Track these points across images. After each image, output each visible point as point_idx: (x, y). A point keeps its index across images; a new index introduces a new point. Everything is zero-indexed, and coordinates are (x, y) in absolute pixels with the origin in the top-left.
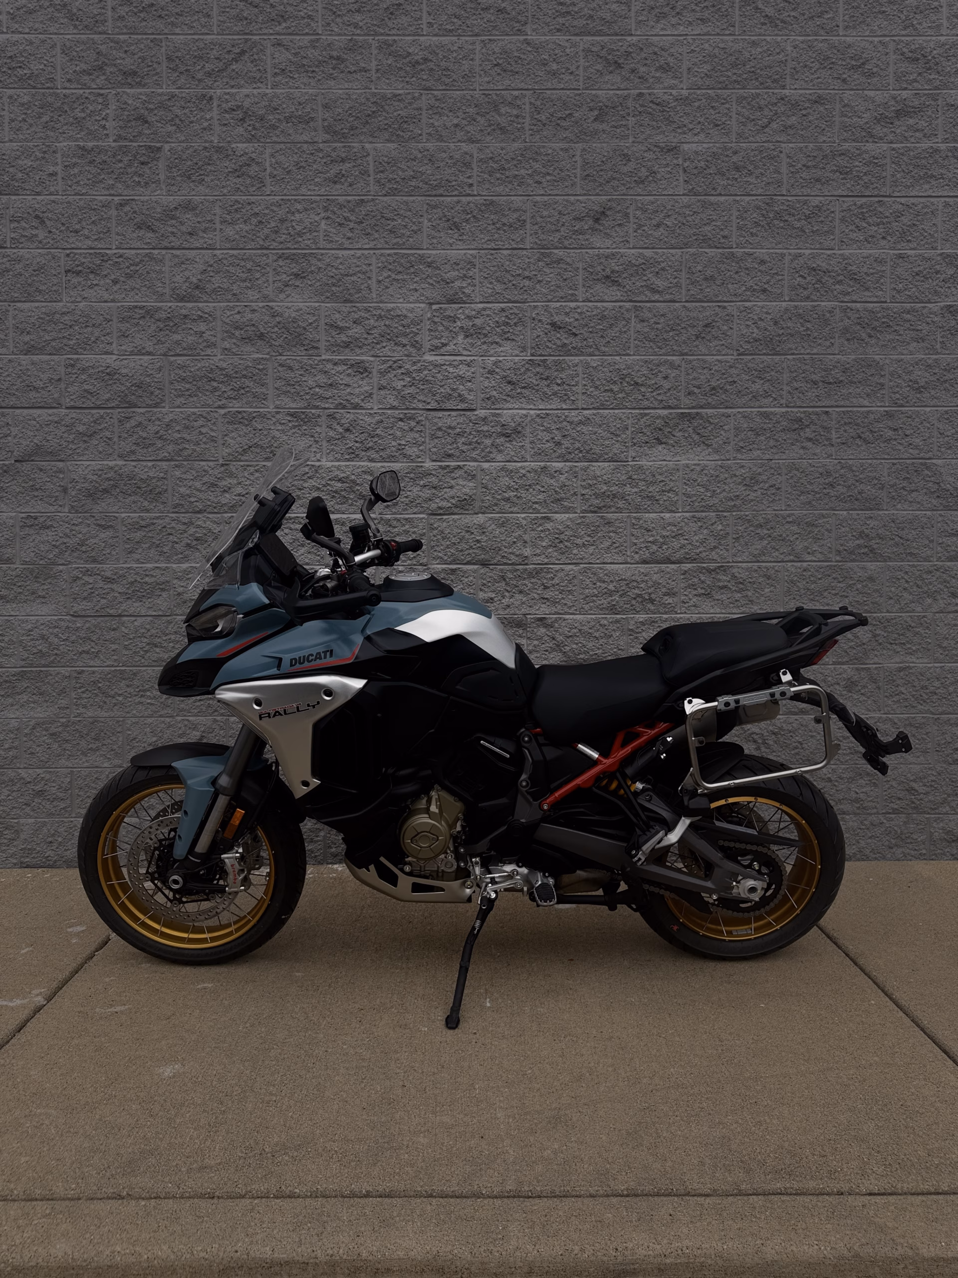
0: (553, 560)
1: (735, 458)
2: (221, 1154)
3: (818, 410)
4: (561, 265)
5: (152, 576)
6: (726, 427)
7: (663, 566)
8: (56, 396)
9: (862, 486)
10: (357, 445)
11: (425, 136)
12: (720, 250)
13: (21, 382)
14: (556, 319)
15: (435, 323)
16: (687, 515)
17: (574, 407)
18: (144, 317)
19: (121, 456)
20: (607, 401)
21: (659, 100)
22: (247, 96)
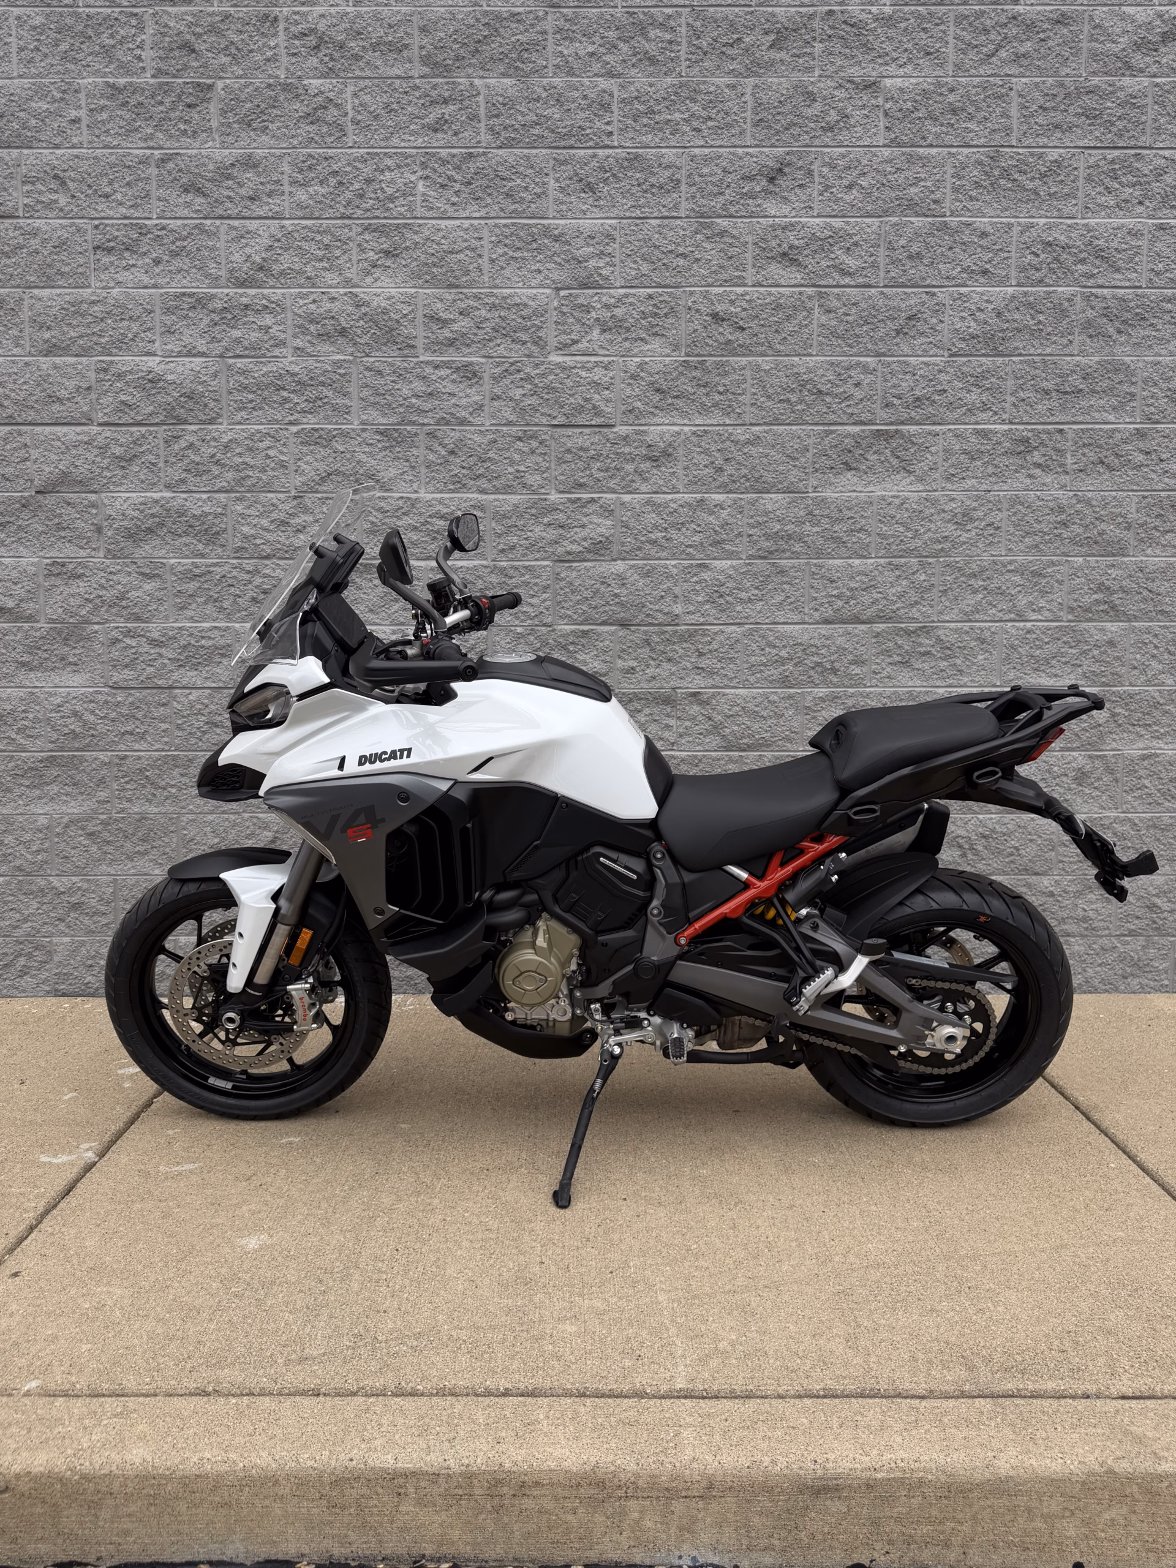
0: (711, 619)
1: (943, 489)
2: (325, 1343)
3: (1049, 427)
4: (726, 239)
5: (210, 638)
6: (933, 449)
7: (850, 627)
8: (85, 409)
9: (1103, 526)
10: (464, 471)
11: (551, 69)
12: (930, 219)
13: (42, 392)
14: (719, 308)
15: (564, 314)
16: (882, 561)
17: (740, 422)
18: (194, 307)
19: (168, 487)
20: (781, 414)
21: (854, 20)
22: (322, 16)
